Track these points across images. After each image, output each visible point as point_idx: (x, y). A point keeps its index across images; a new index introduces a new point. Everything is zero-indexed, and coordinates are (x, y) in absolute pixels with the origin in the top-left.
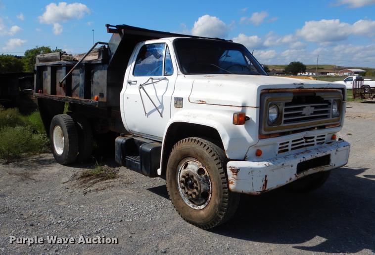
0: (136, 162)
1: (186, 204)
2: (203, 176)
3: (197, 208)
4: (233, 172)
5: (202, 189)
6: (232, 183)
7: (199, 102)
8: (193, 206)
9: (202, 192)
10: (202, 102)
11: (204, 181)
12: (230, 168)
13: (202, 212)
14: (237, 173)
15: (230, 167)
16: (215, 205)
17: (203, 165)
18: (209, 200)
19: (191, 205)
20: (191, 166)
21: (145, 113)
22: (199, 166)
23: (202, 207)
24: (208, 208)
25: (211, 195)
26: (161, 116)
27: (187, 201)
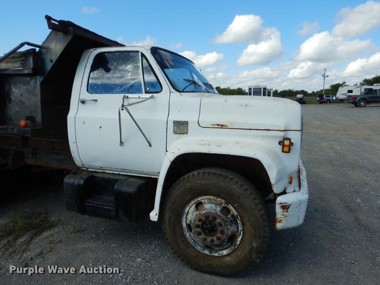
0: (106, 207)
1: (199, 251)
2: (229, 216)
3: (217, 255)
4: (284, 209)
5: (229, 233)
6: (280, 221)
7: (216, 126)
8: (210, 252)
9: (229, 235)
10: (222, 126)
11: (231, 222)
12: (280, 205)
13: (228, 259)
14: (287, 209)
15: (281, 203)
16: (252, 249)
17: (227, 203)
18: (238, 243)
19: (207, 252)
20: (210, 206)
21: (121, 142)
22: (220, 204)
23: (225, 252)
24: (239, 253)
25: (241, 237)
26: (150, 145)
27: (199, 248)
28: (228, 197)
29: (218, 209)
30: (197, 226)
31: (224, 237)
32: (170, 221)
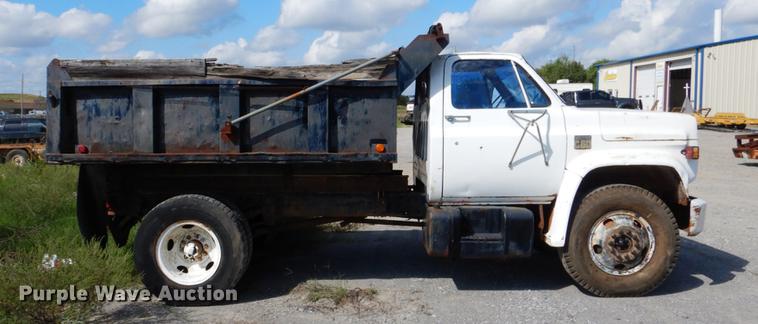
1: (606, 274)
2: (641, 228)
3: (626, 274)
4: (698, 212)
6: (693, 225)
7: (621, 139)
8: (620, 273)
10: (627, 139)
12: (694, 209)
15: (695, 207)
16: (666, 259)
17: (638, 216)
18: (650, 256)
19: (616, 273)
20: (621, 221)
21: (510, 163)
22: (631, 218)
23: (637, 269)
24: (653, 266)
25: (653, 249)
26: (547, 164)
27: (607, 270)
28: (637, 209)
29: (631, 223)
30: (611, 244)
31: (638, 252)
32: (577, 244)
